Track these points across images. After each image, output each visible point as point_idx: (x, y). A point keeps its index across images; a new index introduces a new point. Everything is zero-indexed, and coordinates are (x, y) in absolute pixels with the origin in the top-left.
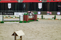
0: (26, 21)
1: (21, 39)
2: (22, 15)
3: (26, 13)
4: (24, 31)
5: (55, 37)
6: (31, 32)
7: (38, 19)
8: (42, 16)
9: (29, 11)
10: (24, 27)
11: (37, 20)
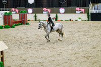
0: (9, 25)
1: (2, 56)
2: (2, 16)
3: (8, 12)
4: (6, 42)
5: (59, 49)
6: (18, 43)
7: (28, 22)
8: (35, 16)
9: (13, 8)
10: (6, 36)
11: (27, 24)
